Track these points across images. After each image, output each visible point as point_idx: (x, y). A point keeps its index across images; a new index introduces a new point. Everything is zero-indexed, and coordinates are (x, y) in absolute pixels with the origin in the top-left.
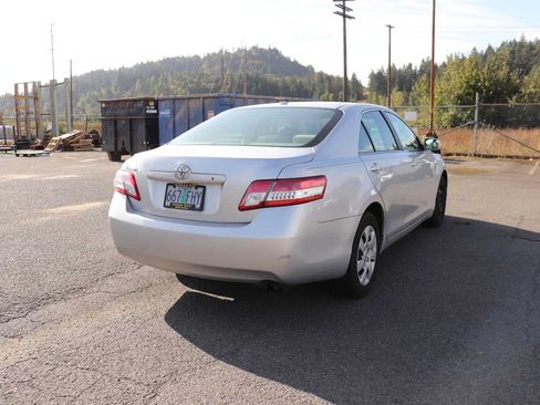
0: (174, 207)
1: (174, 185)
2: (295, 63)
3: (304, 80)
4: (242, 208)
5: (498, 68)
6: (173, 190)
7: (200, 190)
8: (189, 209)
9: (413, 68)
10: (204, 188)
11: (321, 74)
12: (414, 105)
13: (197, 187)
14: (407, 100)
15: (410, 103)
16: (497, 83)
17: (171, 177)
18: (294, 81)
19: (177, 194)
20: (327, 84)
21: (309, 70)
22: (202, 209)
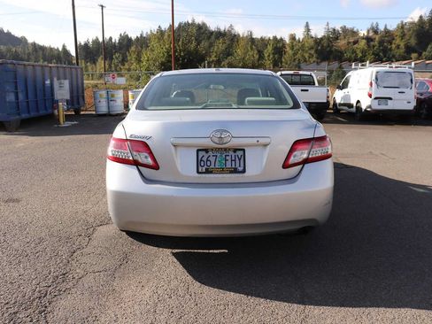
0: (211, 172)
1: (206, 151)
2: (9, 34)
3: (20, 50)
4: (286, 166)
5: (189, 42)
6: (206, 156)
7: (240, 153)
8: (231, 172)
9: (113, 41)
10: (244, 150)
11: (34, 45)
12: (116, 71)
13: (235, 150)
14: (110, 67)
15: (113, 69)
16: (189, 53)
17: (207, 143)
18: (9, 51)
19: (212, 159)
20: (41, 53)
21: (22, 41)
22: (244, 171)
